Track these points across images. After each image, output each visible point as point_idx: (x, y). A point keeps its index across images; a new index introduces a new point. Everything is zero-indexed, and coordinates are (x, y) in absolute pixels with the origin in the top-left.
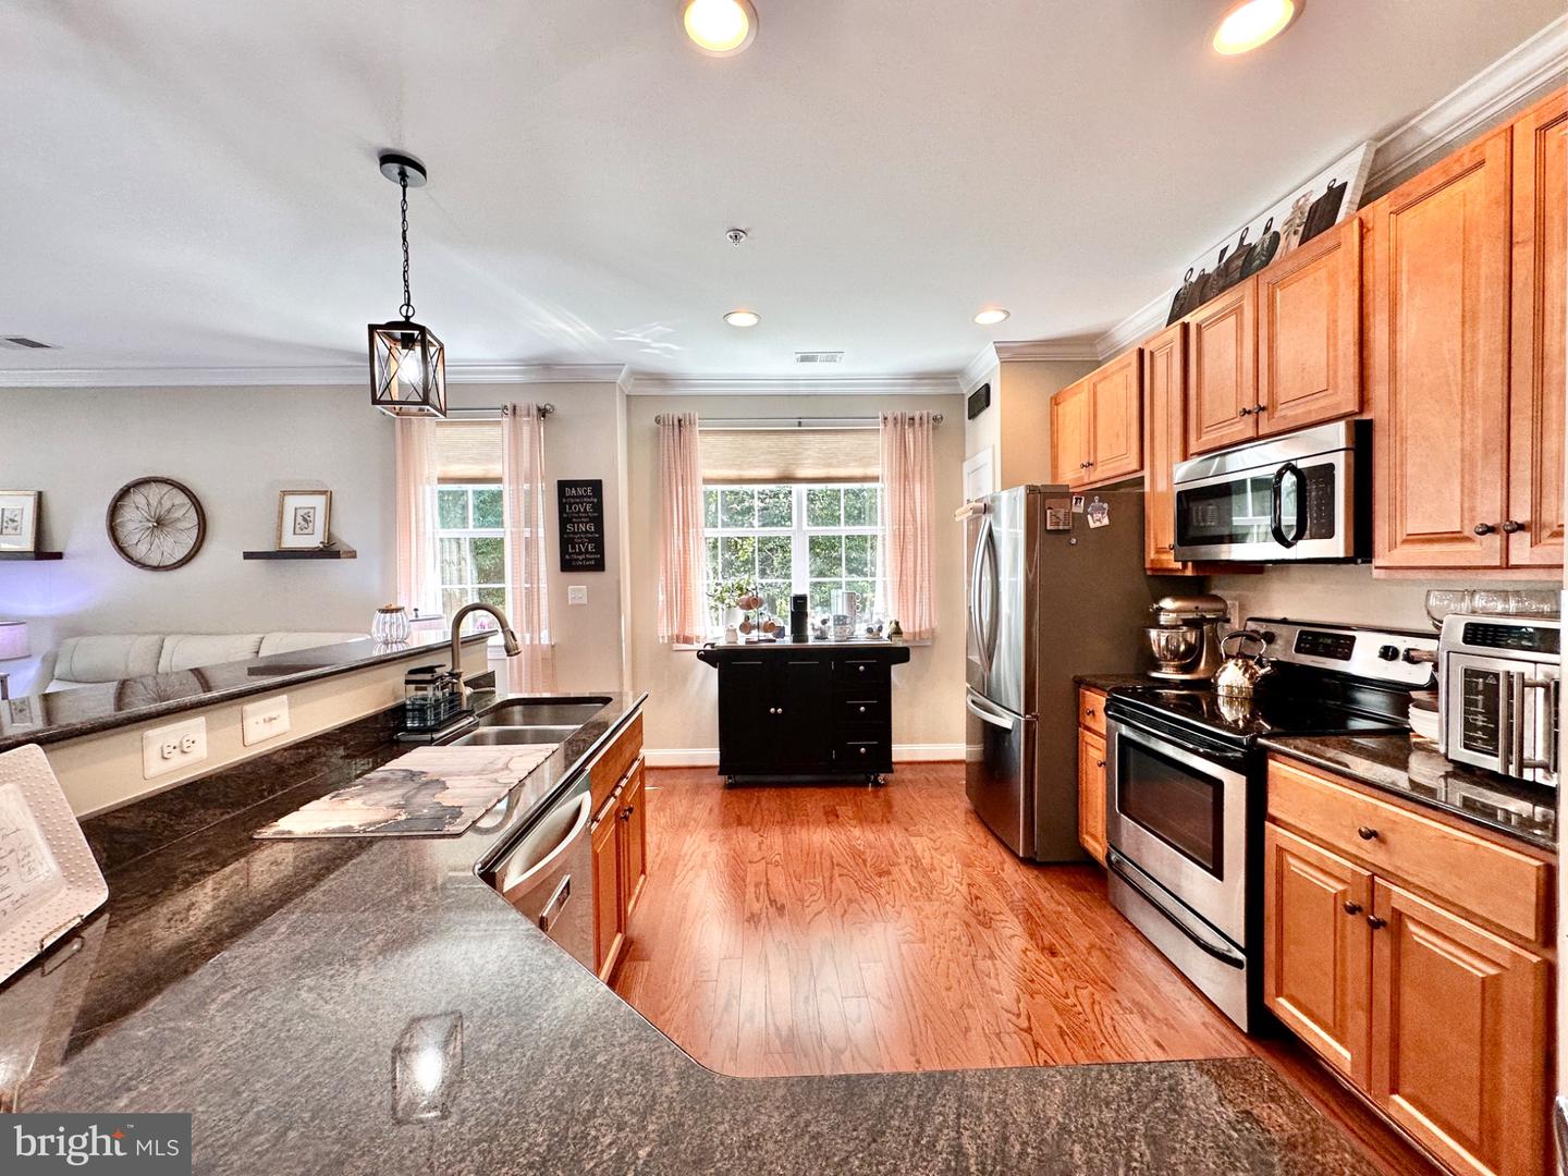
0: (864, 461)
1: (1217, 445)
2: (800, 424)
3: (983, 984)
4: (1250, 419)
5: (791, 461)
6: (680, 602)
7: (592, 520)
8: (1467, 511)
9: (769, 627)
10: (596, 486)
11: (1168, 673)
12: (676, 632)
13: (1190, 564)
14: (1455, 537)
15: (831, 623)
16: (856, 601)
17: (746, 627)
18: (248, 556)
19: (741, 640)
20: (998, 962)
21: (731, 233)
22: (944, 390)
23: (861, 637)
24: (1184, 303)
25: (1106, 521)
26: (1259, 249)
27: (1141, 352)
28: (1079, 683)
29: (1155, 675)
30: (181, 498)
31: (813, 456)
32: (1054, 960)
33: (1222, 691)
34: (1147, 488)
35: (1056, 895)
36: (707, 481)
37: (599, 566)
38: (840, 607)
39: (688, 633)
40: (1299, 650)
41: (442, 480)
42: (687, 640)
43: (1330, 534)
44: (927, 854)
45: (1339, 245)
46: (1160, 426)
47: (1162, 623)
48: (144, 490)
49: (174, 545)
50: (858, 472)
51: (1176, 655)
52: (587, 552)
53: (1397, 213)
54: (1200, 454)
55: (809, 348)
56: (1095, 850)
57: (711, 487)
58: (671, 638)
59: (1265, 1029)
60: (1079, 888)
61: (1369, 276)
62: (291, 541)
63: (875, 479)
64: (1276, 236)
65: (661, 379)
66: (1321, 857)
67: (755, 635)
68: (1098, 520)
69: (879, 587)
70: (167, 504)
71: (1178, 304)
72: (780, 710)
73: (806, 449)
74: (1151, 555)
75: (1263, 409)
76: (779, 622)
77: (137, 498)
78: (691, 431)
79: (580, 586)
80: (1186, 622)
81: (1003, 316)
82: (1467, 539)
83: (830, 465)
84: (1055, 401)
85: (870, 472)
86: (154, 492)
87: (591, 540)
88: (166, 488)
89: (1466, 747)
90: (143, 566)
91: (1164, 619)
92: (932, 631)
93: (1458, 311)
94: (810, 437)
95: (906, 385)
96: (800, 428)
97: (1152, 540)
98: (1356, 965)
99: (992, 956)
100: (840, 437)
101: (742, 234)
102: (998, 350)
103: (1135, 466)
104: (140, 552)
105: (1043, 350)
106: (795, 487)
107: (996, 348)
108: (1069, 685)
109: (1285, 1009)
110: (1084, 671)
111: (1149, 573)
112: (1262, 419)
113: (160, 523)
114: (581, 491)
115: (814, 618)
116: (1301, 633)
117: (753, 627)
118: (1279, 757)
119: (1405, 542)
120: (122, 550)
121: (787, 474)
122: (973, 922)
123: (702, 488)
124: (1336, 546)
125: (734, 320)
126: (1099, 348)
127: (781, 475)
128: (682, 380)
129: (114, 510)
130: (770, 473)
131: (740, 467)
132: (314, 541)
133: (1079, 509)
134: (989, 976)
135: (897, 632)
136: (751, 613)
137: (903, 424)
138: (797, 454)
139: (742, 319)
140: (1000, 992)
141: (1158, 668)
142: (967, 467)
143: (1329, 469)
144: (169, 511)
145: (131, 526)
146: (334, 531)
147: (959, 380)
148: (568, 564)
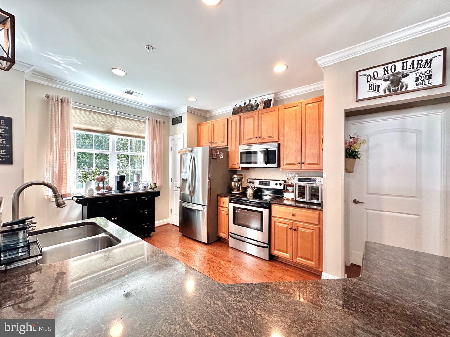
1: (249, 143)
2: (117, 114)
3: (225, 275)
4: (257, 139)
5: (111, 126)
7: (4, 137)
8: (295, 160)
9: (108, 188)
10: (10, 121)
11: (235, 192)
13: (241, 168)
14: (294, 164)
15: (132, 185)
17: (98, 188)
19: (95, 194)
20: (223, 269)
21: (147, 46)
22: (164, 114)
23: (141, 189)
24: (237, 111)
26: (254, 105)
27: (228, 119)
28: (218, 196)
29: (233, 192)
31: (120, 126)
32: (232, 263)
33: (248, 194)
34: (229, 150)
35: (219, 249)
36: (75, 128)
39: (63, 193)
40: (259, 185)
43: (275, 163)
44: (183, 251)
45: (275, 111)
46: (233, 136)
47: (234, 180)
50: (137, 134)
51: (237, 187)
53: (285, 109)
54: (243, 144)
55: (131, 90)
56: (224, 236)
59: (272, 258)
60: (221, 246)
61: (279, 118)
63: (144, 138)
64: (258, 105)
65: (50, 78)
66: (284, 221)
67: (102, 191)
68: (221, 156)
71: (234, 111)
72: (116, 218)
73: (118, 123)
74: (230, 165)
75: (260, 138)
78: (68, 106)
80: (239, 180)
81: (196, 100)
82: (296, 165)
83: (127, 130)
84: (199, 125)
85: (141, 135)
87: (3, 148)
89: (298, 198)
91: (235, 179)
93: (294, 128)
94: (119, 119)
95: (154, 110)
96: (117, 115)
97: (231, 162)
98: (290, 238)
99: (221, 268)
100: (130, 122)
101: (151, 48)
102: (187, 108)
103: (226, 145)
105: (197, 111)
106: (112, 136)
107: (187, 107)
108: (215, 196)
109: (276, 253)
110: (219, 193)
111: (229, 169)
112: (259, 139)
115: (127, 183)
116: (260, 181)
117: (101, 188)
118: (274, 204)
119: (286, 165)
121: (110, 131)
122: (209, 263)
123: (72, 131)
124: (276, 165)
125: (115, 71)
126: (207, 114)
127: (107, 131)
128: (63, 82)
130: (102, 129)
131: (88, 124)
134: (224, 273)
135: (155, 187)
137: (155, 122)
138: (114, 124)
139: (118, 72)
140: (229, 275)
141: (233, 190)
142: (170, 138)
143: (275, 151)
147: (169, 113)
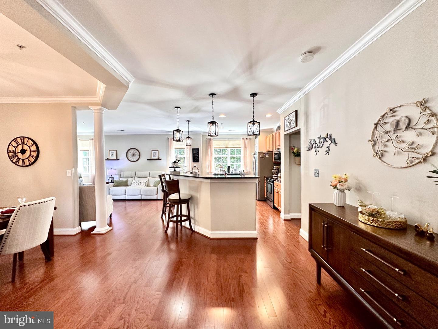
0: (239, 145)
6: (210, 167)
7: (197, 154)
9: (224, 171)
10: (198, 149)
12: (209, 172)
13: (276, 162)
15: (233, 170)
16: (238, 167)
17: (220, 171)
18: (148, 160)
19: (220, 173)
24: (277, 129)
25: (268, 156)
27: (273, 135)
30: (137, 151)
31: (231, 144)
36: (214, 148)
37: (198, 161)
38: (235, 168)
39: (211, 172)
41: (175, 148)
42: (211, 173)
46: (274, 145)
48: (131, 150)
49: (135, 158)
51: (275, 173)
52: (197, 159)
56: (265, 197)
57: (215, 149)
58: (209, 173)
62: (153, 158)
63: (241, 148)
66: (276, 189)
68: (267, 156)
69: (241, 165)
70: (135, 152)
74: (273, 161)
76: (225, 170)
77: (130, 151)
78: (212, 140)
79: (196, 164)
80: (277, 169)
83: (234, 145)
85: (240, 146)
86: (133, 150)
87: (197, 157)
88: (135, 150)
90: (131, 161)
91: (274, 169)
92: (249, 172)
96: (229, 140)
97: (273, 159)
100: (235, 141)
103: (272, 149)
104: (130, 159)
105: (265, 130)
106: (228, 149)
108: (264, 177)
113: (134, 155)
114: (196, 150)
115: (231, 170)
117: (222, 171)
120: (128, 159)
121: (227, 147)
129: (127, 153)
130: (225, 147)
131: (219, 146)
132: (157, 158)
133: (265, 155)
135: (244, 171)
136: (222, 168)
137: (245, 139)
138: (228, 144)
144: (135, 153)
145: (129, 155)
146: (159, 156)
148: (194, 161)
